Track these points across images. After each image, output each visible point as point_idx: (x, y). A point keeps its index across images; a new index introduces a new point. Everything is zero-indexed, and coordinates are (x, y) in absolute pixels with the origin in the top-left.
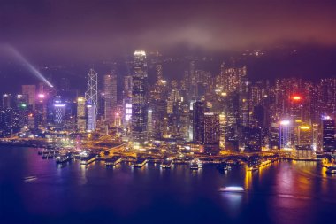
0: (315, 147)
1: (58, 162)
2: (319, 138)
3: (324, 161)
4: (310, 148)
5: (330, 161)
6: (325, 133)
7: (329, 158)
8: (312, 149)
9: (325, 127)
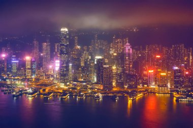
0: (169, 85)
1: (14, 96)
2: (172, 80)
3: (174, 93)
4: (166, 86)
5: (178, 93)
6: (175, 77)
9: (175, 73)
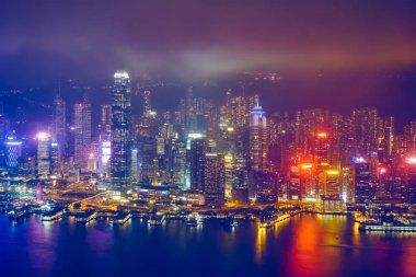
0: (345, 197)
2: (350, 186)
3: (356, 214)
4: (338, 198)
5: (364, 214)
6: (358, 179)
7: (363, 211)
8: (341, 200)
9: (358, 171)
